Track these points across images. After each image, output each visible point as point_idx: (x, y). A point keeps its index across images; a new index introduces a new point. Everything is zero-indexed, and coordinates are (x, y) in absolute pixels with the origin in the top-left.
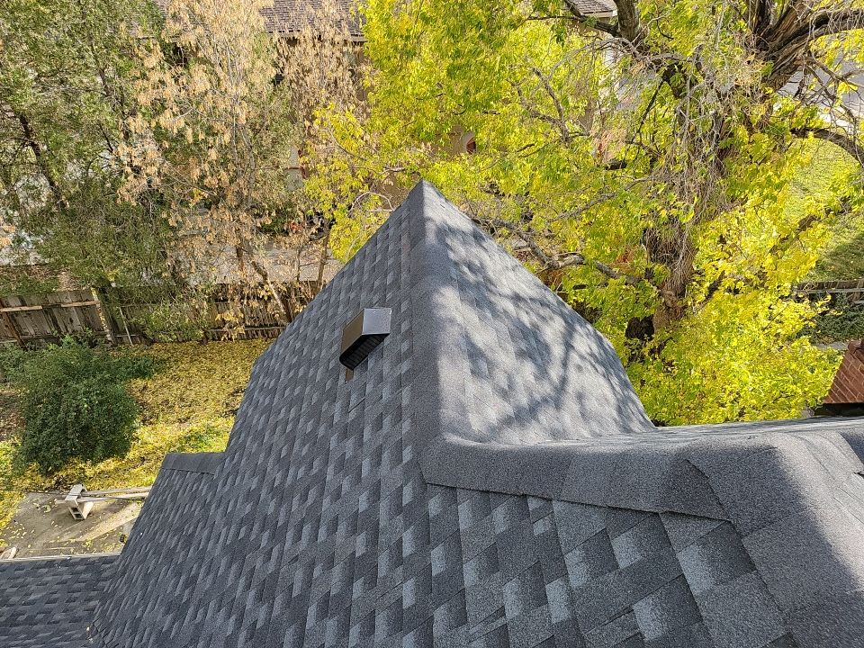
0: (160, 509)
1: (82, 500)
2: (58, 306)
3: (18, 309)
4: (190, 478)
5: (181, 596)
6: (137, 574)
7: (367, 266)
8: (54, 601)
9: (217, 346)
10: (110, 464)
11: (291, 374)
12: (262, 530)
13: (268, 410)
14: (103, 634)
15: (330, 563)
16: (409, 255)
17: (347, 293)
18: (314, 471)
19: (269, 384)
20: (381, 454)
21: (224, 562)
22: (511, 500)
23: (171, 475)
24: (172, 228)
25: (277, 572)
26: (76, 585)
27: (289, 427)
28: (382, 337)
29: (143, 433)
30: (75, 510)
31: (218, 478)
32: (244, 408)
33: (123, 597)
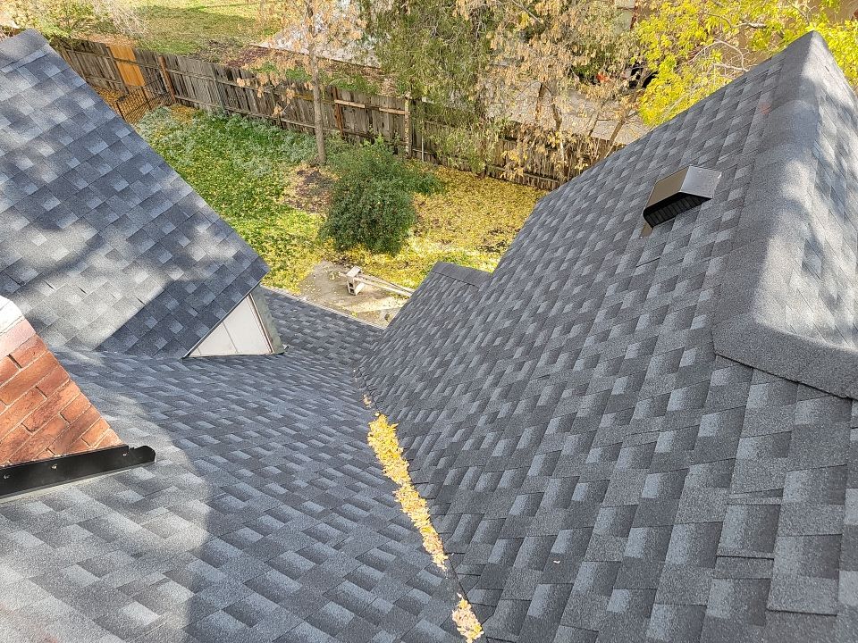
0: (425, 302)
1: (357, 279)
2: (376, 108)
3: (347, 103)
4: (457, 285)
5: (433, 372)
6: (399, 345)
7: (701, 122)
8: (332, 343)
9: (492, 183)
10: (383, 259)
11: (578, 218)
12: (518, 344)
13: (545, 246)
14: (365, 378)
15: (582, 391)
16: (766, 116)
17: (666, 148)
18: (583, 310)
19: (551, 222)
20: (666, 313)
21: (476, 359)
22: (828, 399)
23: (439, 279)
24: (491, 51)
25: (525, 382)
26: (347, 338)
27: (564, 266)
28: (701, 200)
29: (413, 241)
30: (351, 285)
31: (483, 292)
32: (521, 239)
33: (385, 357)
